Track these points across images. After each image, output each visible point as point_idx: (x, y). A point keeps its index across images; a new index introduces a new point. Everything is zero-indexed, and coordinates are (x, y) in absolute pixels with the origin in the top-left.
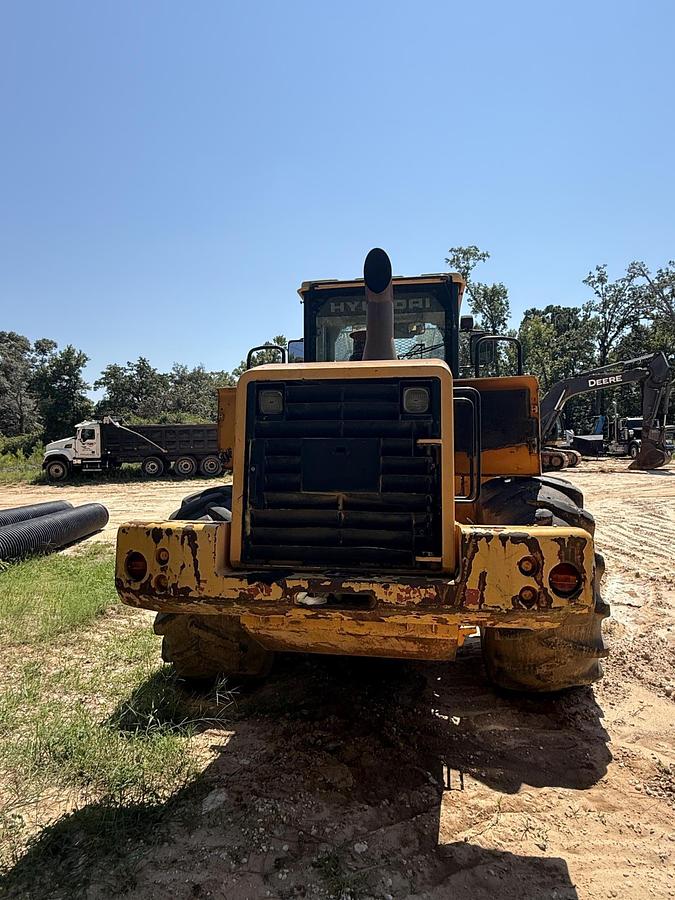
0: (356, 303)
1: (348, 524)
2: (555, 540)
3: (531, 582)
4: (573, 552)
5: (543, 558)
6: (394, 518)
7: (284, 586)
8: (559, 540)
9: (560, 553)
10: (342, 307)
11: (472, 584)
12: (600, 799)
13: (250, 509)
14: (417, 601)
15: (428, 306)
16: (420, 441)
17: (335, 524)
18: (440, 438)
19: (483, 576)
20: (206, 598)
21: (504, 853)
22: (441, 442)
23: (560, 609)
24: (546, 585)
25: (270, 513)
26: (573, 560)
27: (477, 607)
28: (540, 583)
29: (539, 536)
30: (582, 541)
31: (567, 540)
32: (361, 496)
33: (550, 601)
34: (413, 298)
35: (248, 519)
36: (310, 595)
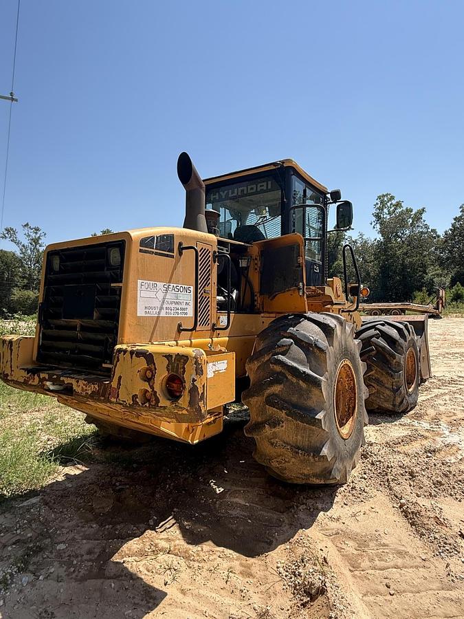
0: (226, 192)
1: (81, 341)
2: (165, 356)
3: (146, 386)
4: (178, 365)
5: (156, 369)
6: (100, 337)
7: (39, 376)
8: (168, 356)
9: (168, 365)
10: (217, 197)
11: (114, 384)
12: (249, 567)
13: (42, 329)
14: (90, 392)
15: (269, 187)
16: (112, 285)
17: (74, 340)
18: (121, 282)
19: (120, 378)
20: (13, 380)
21: (138, 578)
22: (121, 285)
23: (165, 408)
24: (157, 388)
25: (55, 332)
26: (177, 371)
27: (115, 400)
28: (152, 387)
29: (154, 353)
30: (185, 358)
31: (174, 357)
32: (86, 322)
33: (157, 401)
34: (260, 183)
35: (41, 336)
36: (53, 384)
